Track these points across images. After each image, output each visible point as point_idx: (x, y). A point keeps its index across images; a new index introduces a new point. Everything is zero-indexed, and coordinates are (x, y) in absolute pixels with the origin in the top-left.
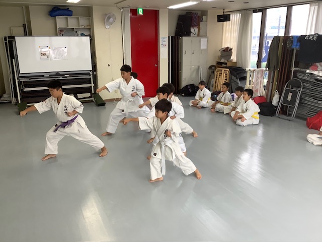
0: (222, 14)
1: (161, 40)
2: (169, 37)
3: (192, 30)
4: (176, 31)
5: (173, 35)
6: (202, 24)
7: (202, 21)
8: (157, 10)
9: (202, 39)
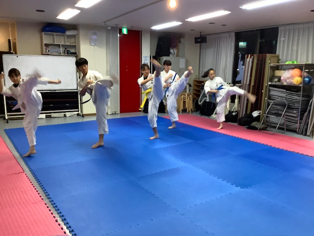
0: (199, 36)
1: (143, 59)
2: (151, 56)
3: (172, 51)
4: (156, 51)
5: (154, 55)
6: (180, 46)
7: (180, 42)
8: (139, 31)
9: (181, 59)
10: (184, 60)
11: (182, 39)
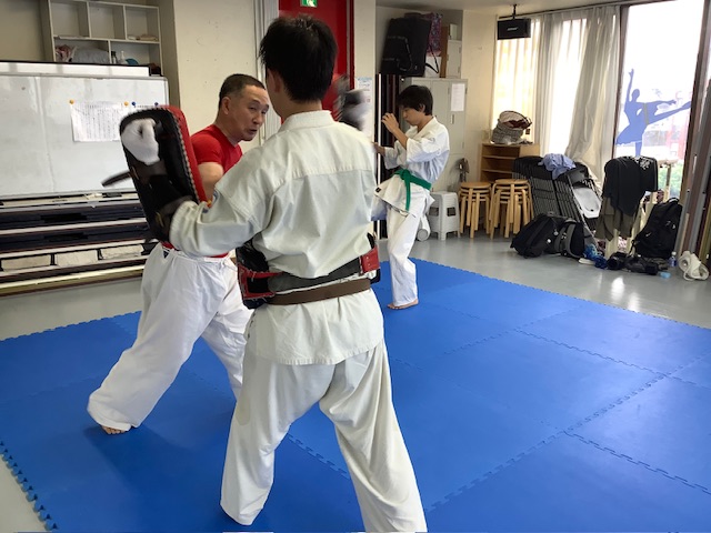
0: (511, 18)
1: (357, 84)
2: (377, 77)
6: (451, 46)
9: (453, 85)
10: (461, 87)
11: (452, 26)
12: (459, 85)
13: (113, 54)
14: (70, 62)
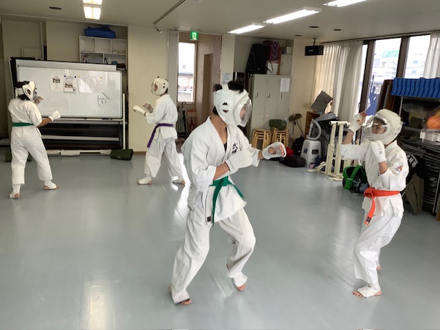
0: (312, 45)
2: (234, 73)
4: (247, 66)
7: (284, 53)
9: (282, 79)
10: (289, 79)
12: (287, 79)
13: (105, 59)
14: (86, 63)
